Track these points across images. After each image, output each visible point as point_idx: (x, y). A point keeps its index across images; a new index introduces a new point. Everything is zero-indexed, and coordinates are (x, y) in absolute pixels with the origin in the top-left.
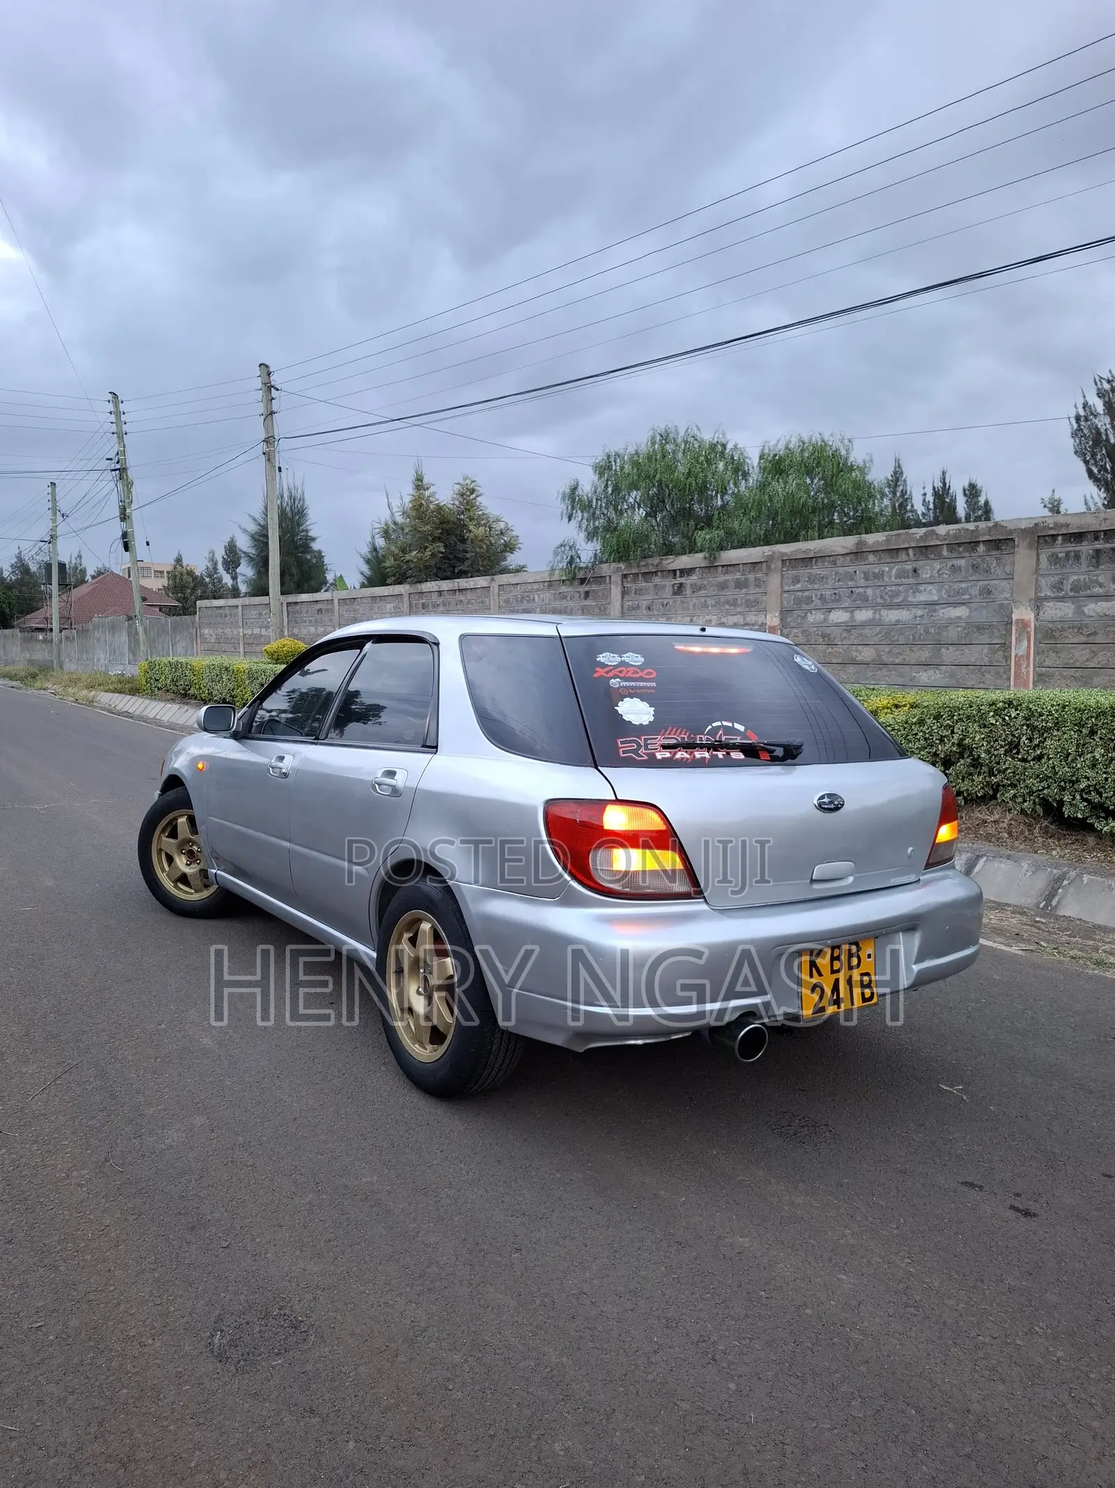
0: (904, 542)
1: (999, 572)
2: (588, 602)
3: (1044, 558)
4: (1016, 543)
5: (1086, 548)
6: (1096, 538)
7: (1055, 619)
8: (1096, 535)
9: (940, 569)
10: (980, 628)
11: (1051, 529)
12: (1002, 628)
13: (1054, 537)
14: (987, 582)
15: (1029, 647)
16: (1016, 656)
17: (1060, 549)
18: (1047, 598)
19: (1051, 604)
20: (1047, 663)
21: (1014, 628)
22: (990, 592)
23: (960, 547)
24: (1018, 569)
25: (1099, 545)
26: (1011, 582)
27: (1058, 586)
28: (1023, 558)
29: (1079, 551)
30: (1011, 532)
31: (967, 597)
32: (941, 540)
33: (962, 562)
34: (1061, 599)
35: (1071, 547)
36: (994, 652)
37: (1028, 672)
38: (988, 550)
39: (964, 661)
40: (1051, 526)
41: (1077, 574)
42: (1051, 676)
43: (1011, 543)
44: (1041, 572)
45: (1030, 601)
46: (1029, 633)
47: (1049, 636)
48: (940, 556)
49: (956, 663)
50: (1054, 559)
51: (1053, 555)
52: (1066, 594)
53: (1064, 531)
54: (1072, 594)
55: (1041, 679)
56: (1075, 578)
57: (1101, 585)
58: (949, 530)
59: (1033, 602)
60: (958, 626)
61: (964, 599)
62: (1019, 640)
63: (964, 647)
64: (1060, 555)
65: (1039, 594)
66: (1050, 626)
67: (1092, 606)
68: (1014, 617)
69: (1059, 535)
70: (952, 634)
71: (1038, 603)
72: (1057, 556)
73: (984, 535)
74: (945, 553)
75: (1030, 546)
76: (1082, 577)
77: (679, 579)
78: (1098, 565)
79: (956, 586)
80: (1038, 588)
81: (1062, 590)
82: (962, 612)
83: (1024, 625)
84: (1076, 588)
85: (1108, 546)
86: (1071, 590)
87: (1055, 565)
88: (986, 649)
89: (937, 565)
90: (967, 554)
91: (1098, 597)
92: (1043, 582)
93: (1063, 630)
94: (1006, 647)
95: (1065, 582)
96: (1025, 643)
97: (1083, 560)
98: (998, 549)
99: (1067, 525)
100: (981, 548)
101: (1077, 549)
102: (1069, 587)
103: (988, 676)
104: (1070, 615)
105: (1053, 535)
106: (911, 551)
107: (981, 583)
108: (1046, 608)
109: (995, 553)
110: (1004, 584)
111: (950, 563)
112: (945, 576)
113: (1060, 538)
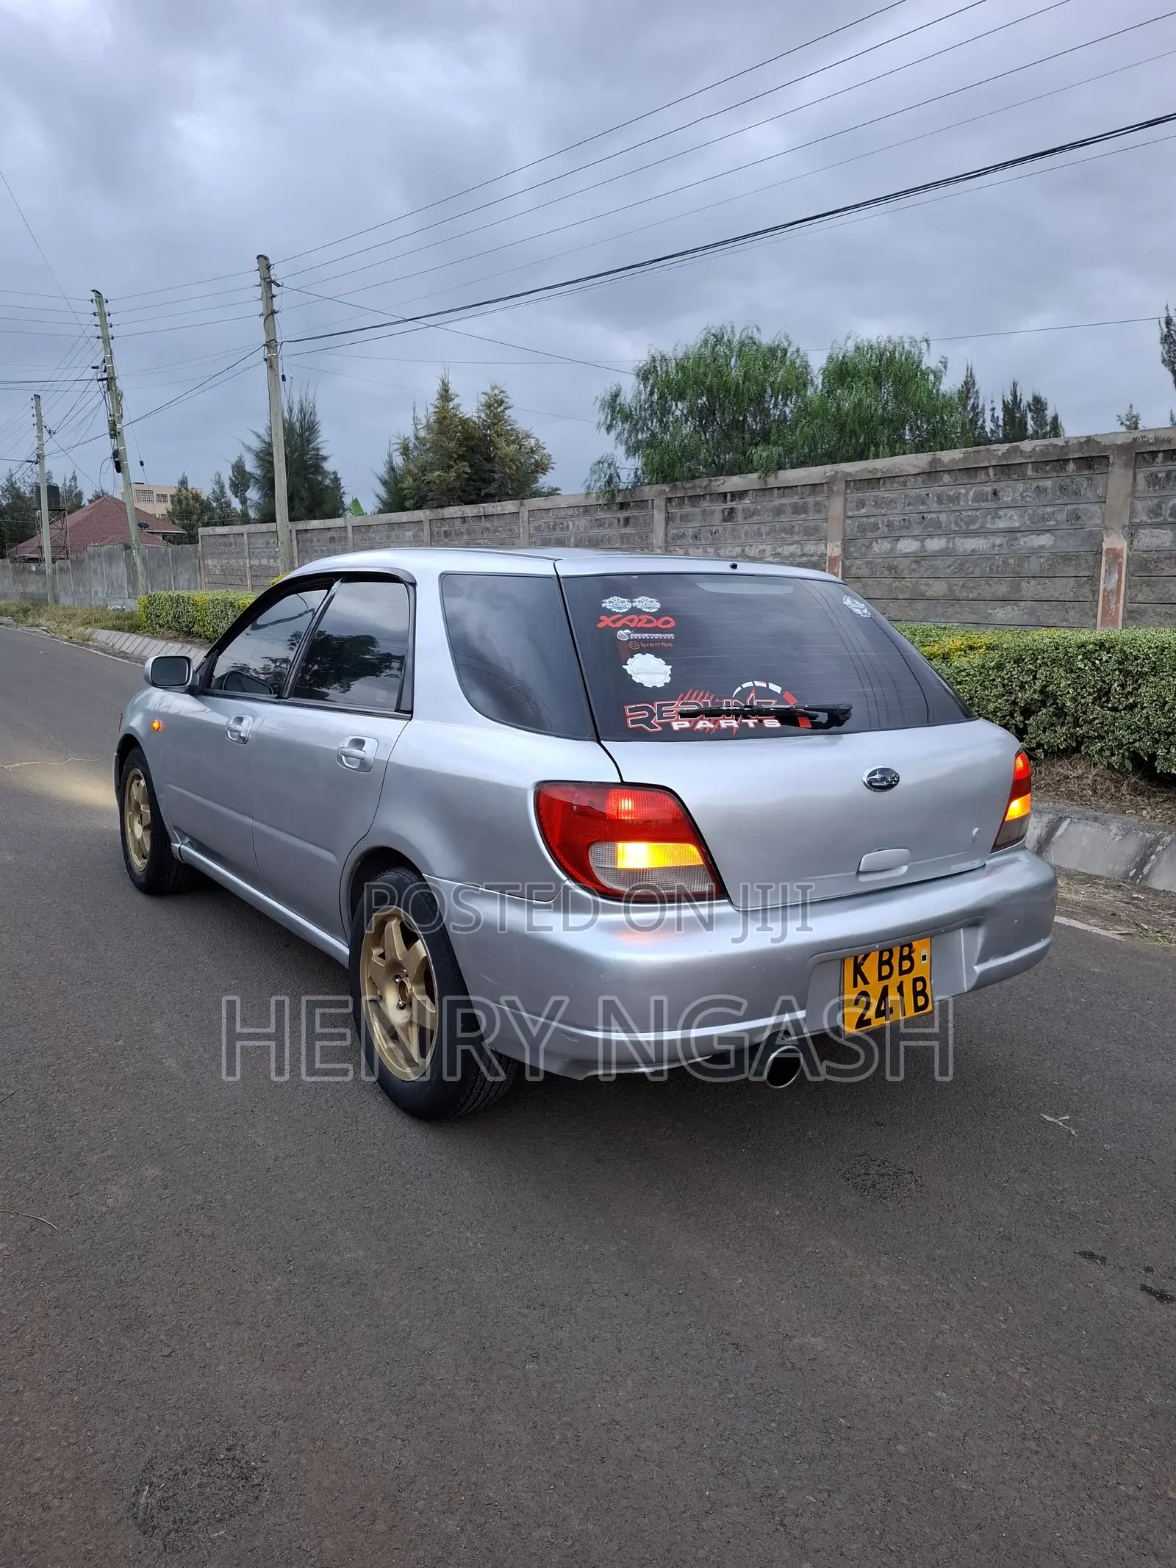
0: (982, 462)
1: (1089, 494)
2: (629, 530)
3: (1140, 478)
4: (1111, 461)
7: (1150, 549)
9: (1024, 491)
10: (1066, 558)
11: (1152, 444)
12: (1090, 558)
13: (1154, 454)
14: (1072, 507)
15: (1119, 580)
16: (1105, 590)
17: (1160, 467)
18: (1142, 525)
19: (1147, 531)
20: (1140, 598)
21: (1104, 558)
22: (1078, 518)
23: (1047, 465)
24: (1112, 491)
26: (1103, 506)
27: (1155, 511)
28: (1118, 479)
30: (1107, 448)
31: (1052, 523)
32: (1026, 458)
33: (1048, 483)
34: (1159, 526)
35: (1173, 466)
36: (1080, 586)
37: (1117, 609)
38: (1079, 469)
39: (1045, 595)
40: (1151, 441)
42: (1142, 613)
43: (1104, 462)
44: (1137, 495)
45: (1123, 528)
46: (1120, 565)
47: (1143, 568)
48: (1023, 477)
49: (1037, 597)
50: (1153, 480)
51: (1151, 475)
52: (1165, 519)
53: (1165, 447)
54: (1171, 520)
55: (1132, 616)
58: (1036, 446)
59: (1127, 529)
60: (1041, 557)
61: (1048, 526)
62: (1108, 572)
63: (1047, 580)
64: (1160, 475)
65: (1134, 520)
66: (1145, 556)
68: (1105, 546)
69: (1159, 452)
70: (1034, 565)
71: (1132, 531)
72: (1156, 477)
73: (1074, 452)
74: (1030, 472)
75: (1127, 465)
77: (729, 503)
79: (1040, 511)
80: (1133, 513)
81: (1160, 515)
82: (1046, 540)
83: (1115, 555)
86: (1171, 515)
87: (1154, 486)
88: (1072, 582)
89: (1020, 487)
90: (1054, 474)
92: (1139, 506)
93: (1158, 560)
94: (1093, 579)
95: (1163, 506)
96: (1116, 576)
98: (1090, 468)
99: (1169, 441)
100: (1071, 466)
102: (1169, 511)
103: (1072, 613)
104: (1168, 544)
105: (1152, 452)
106: (991, 471)
107: (1069, 507)
108: (1141, 536)
109: (1086, 472)
110: (1095, 508)
111: (1035, 484)
112: (1028, 499)
113: (1160, 455)
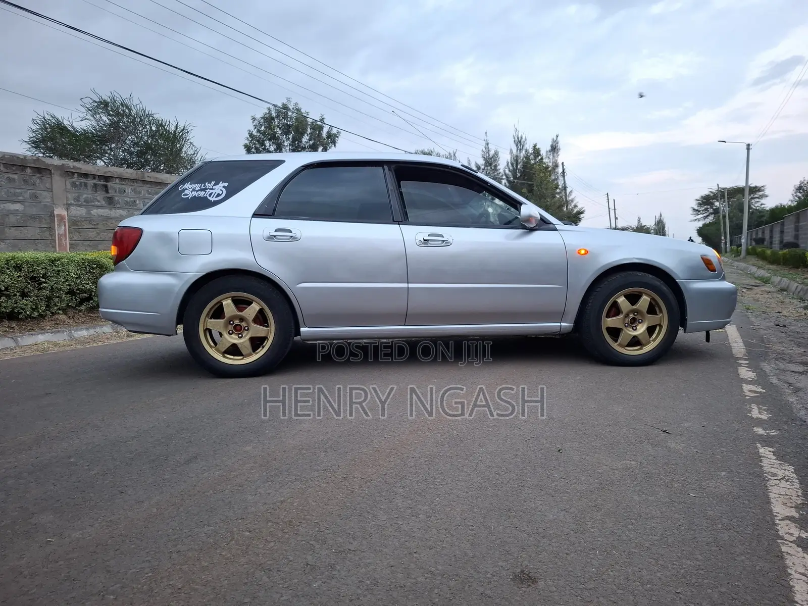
1: (42, 187)
3: (67, 182)
4: (53, 172)
5: (90, 182)
6: (94, 178)
7: (76, 216)
8: (94, 176)
10: (33, 217)
11: (72, 169)
12: (47, 218)
13: (73, 173)
14: (34, 191)
15: (65, 229)
16: (58, 234)
17: (78, 180)
18: (71, 205)
19: (74, 208)
20: (75, 238)
21: (56, 219)
22: (36, 197)
23: (13, 167)
24: (55, 187)
25: (96, 182)
26: (50, 193)
27: (77, 199)
28: (58, 182)
29: (86, 183)
30: (48, 165)
31: (21, 198)
33: (16, 177)
34: (80, 206)
35: (82, 180)
36: (43, 232)
37: (66, 243)
39: (22, 236)
40: (72, 167)
41: (87, 194)
42: (77, 245)
43: (48, 172)
44: (67, 190)
45: (64, 205)
46: (65, 222)
47: (75, 224)
49: (17, 237)
50: (74, 185)
51: (73, 182)
52: (82, 203)
53: (79, 171)
54: (84, 204)
55: (72, 246)
56: (86, 196)
57: (98, 201)
60: (17, 216)
61: (19, 199)
62: (59, 225)
63: (22, 228)
64: (77, 183)
65: (68, 202)
66: (75, 219)
67: (95, 211)
68: (55, 213)
70: (12, 219)
71: (68, 207)
73: (31, 163)
75: (61, 175)
76: (89, 196)
78: (96, 192)
79: (12, 190)
80: (67, 199)
81: (79, 201)
82: (18, 207)
83: (61, 218)
84: (86, 201)
85: (100, 183)
86: (84, 202)
87: (75, 188)
88: (38, 230)
90: (18, 172)
91: (98, 207)
92: (69, 196)
93: (81, 221)
94: (51, 229)
95: (81, 198)
96: (63, 227)
97: (89, 187)
98: (40, 173)
99: (80, 169)
100: (29, 171)
101: (86, 181)
102: (83, 200)
103: (40, 245)
104: (84, 214)
107: (30, 191)
108: (71, 210)
109: (38, 175)
110: (45, 193)
111: (6, 176)
112: (3, 183)
113: (76, 174)
